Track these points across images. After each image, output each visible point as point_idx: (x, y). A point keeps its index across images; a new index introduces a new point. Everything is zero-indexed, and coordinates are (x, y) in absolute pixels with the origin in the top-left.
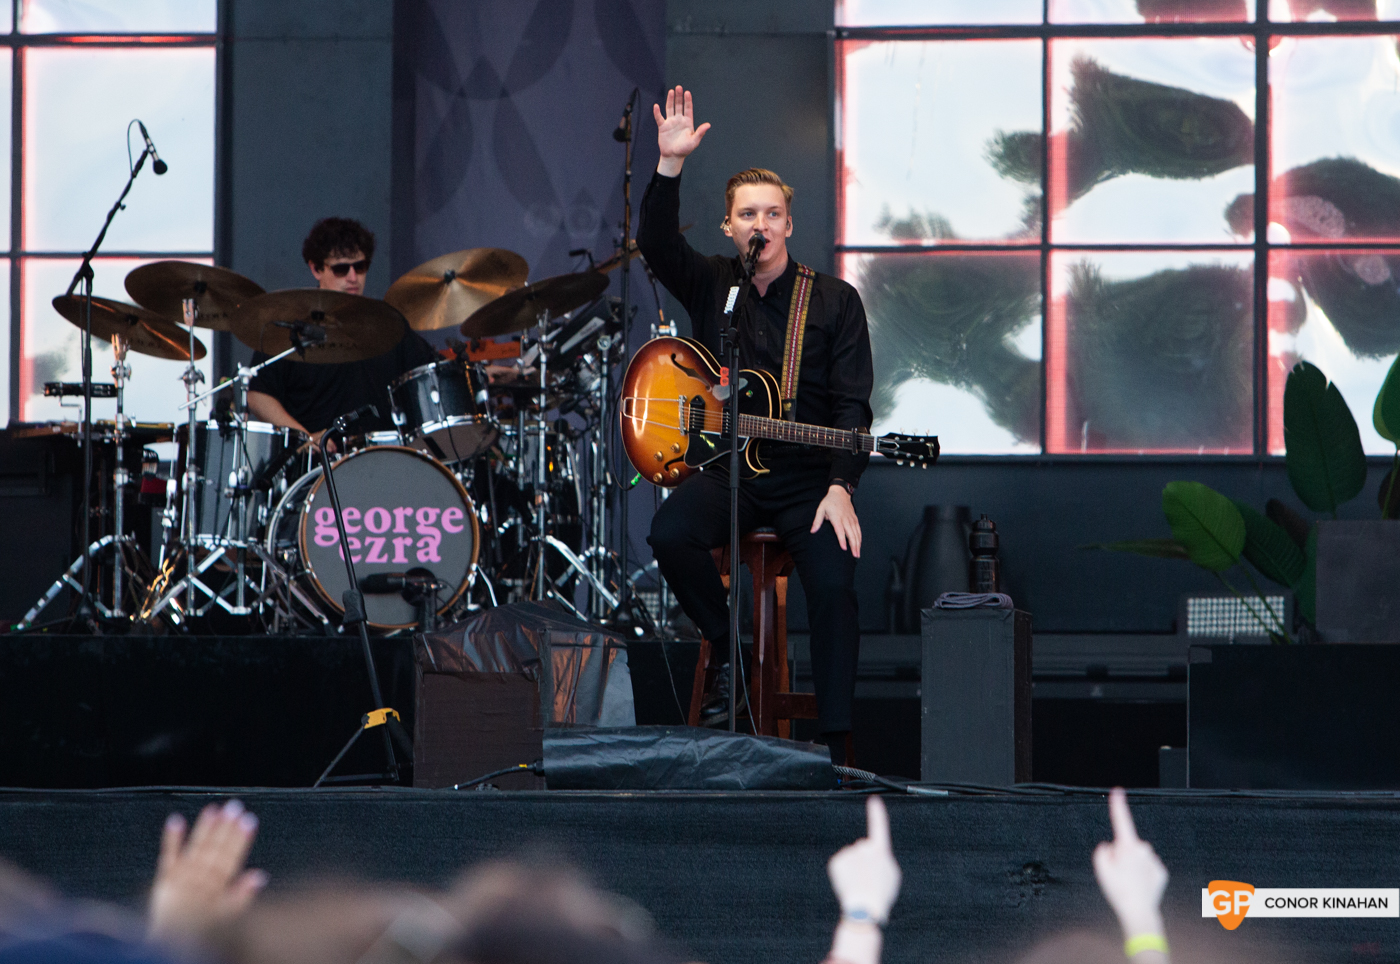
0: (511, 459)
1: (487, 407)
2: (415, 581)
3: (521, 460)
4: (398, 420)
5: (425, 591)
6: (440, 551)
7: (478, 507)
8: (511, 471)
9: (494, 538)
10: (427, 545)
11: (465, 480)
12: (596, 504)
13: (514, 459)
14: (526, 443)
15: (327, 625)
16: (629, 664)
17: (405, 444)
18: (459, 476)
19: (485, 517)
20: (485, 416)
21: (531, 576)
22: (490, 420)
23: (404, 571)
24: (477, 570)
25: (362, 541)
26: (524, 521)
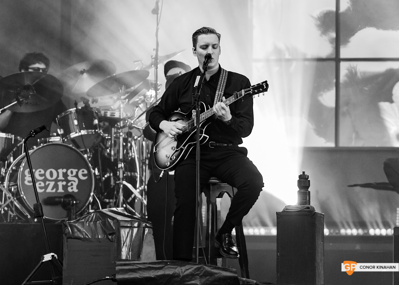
0: (108, 149)
1: (98, 127)
2: (67, 200)
3: (112, 149)
4: (61, 132)
5: (71, 204)
6: (78, 187)
7: (94, 169)
8: (108, 154)
9: (101, 182)
10: (72, 185)
11: (88, 157)
12: (144, 168)
13: (109, 148)
14: (115, 141)
15: (30, 218)
16: (153, 235)
17: (63, 142)
18: (86, 156)
19: (97, 173)
20: (97, 130)
21: (116, 198)
22: (99, 132)
23: (62, 195)
24: (93, 195)
25: (45, 183)
26: (113, 175)
